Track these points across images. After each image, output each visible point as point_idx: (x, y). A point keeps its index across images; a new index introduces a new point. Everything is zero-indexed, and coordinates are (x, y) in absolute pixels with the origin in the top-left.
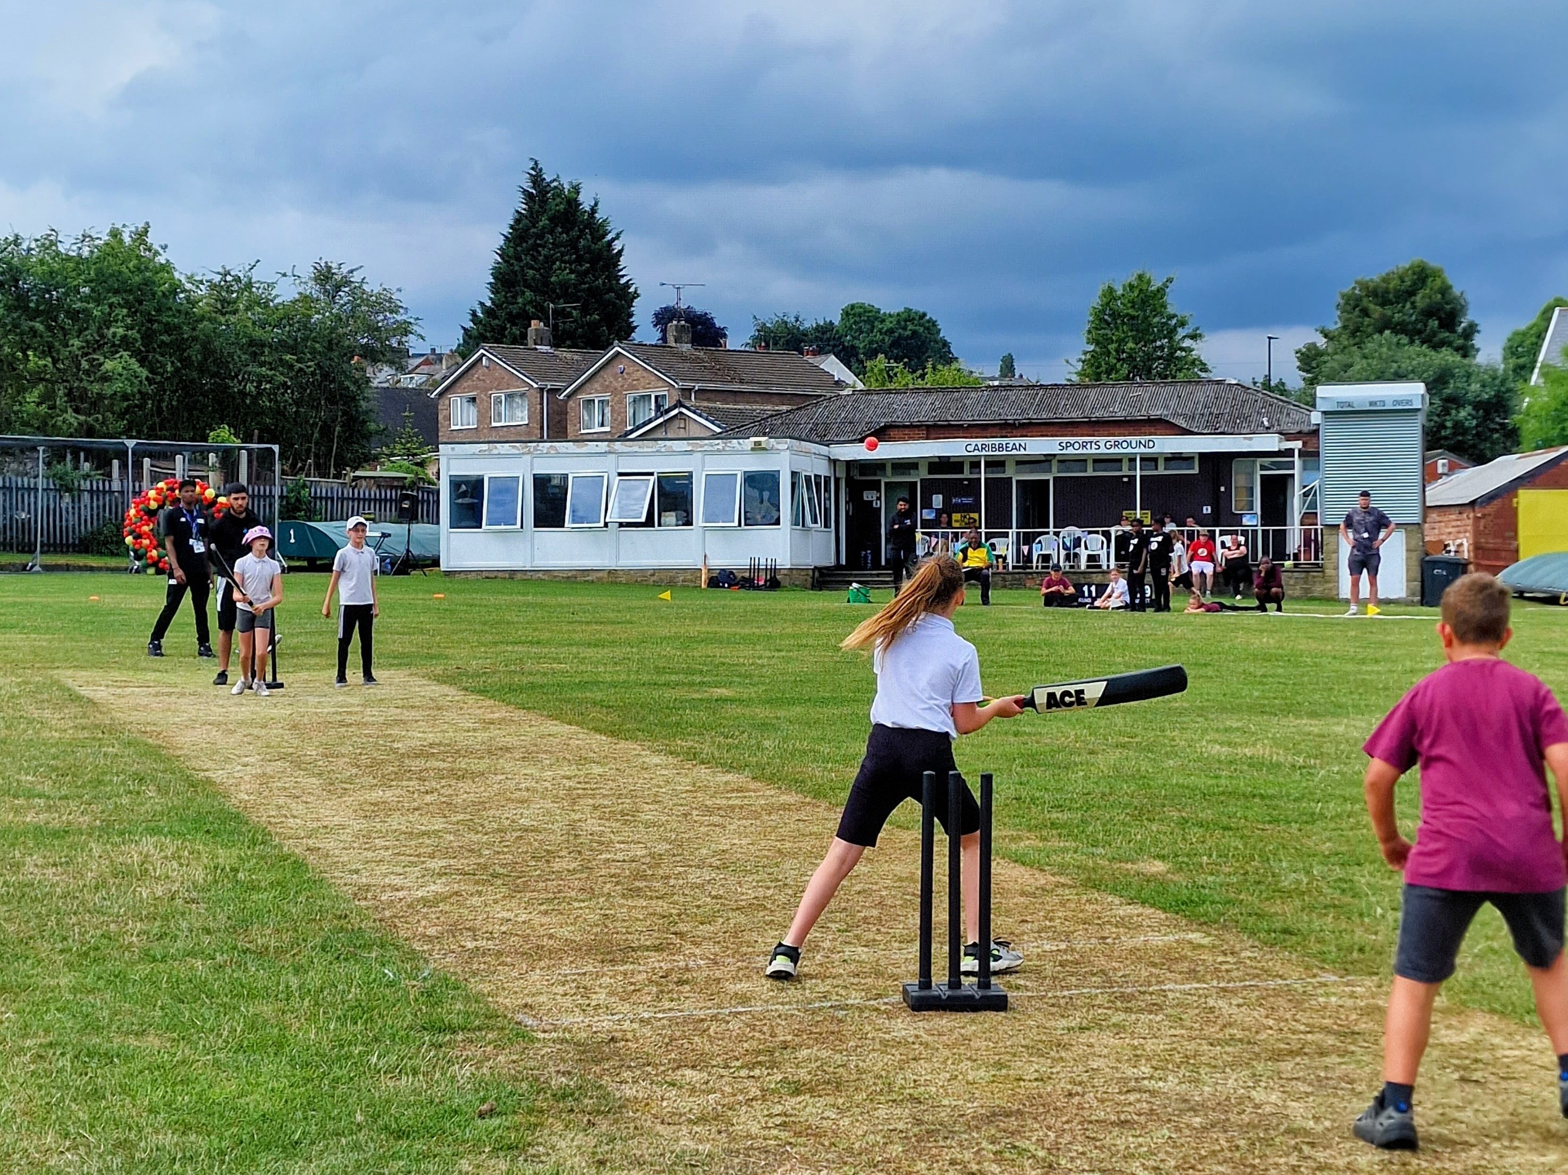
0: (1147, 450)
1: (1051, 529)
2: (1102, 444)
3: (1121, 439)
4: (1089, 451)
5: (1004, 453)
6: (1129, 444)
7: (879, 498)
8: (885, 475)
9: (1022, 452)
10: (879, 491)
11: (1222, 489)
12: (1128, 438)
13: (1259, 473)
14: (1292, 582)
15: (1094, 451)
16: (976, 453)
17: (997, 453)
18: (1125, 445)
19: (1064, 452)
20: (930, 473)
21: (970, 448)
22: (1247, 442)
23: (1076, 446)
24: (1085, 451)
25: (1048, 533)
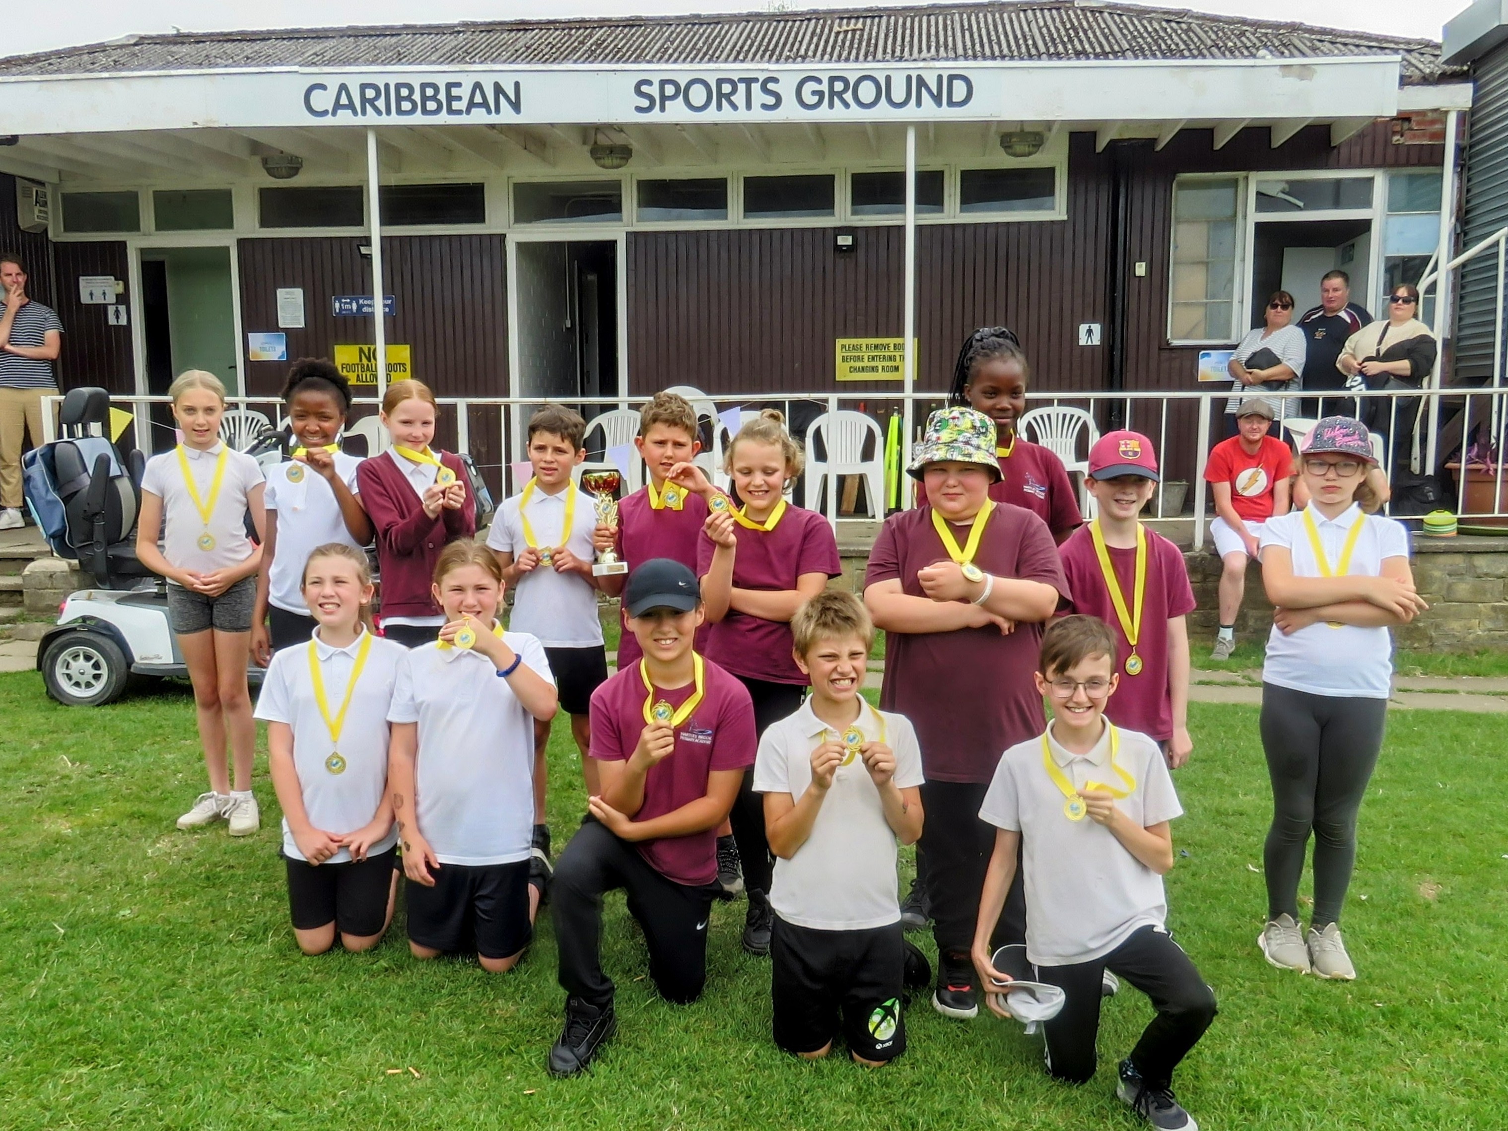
0: (946, 114)
1: (623, 397)
2: (786, 88)
3: (852, 70)
4: (742, 116)
5: (444, 118)
6: (883, 91)
7: (123, 299)
8: (134, 226)
9: (507, 116)
10: (122, 275)
11: (1141, 269)
12: (878, 69)
13: (1254, 216)
14: (1463, 588)
15: (758, 115)
16: (344, 118)
17: (418, 119)
18: (867, 92)
19: (655, 116)
20: (264, 223)
21: (322, 100)
22: (1292, 83)
23: (698, 95)
24: (727, 115)
25: (615, 407)
